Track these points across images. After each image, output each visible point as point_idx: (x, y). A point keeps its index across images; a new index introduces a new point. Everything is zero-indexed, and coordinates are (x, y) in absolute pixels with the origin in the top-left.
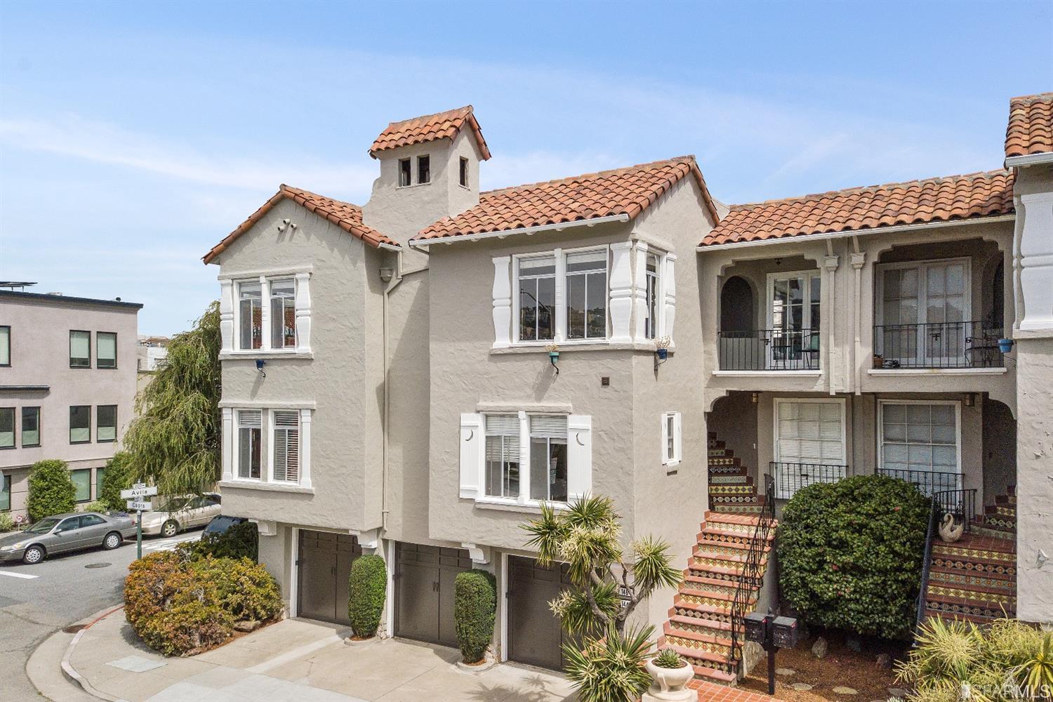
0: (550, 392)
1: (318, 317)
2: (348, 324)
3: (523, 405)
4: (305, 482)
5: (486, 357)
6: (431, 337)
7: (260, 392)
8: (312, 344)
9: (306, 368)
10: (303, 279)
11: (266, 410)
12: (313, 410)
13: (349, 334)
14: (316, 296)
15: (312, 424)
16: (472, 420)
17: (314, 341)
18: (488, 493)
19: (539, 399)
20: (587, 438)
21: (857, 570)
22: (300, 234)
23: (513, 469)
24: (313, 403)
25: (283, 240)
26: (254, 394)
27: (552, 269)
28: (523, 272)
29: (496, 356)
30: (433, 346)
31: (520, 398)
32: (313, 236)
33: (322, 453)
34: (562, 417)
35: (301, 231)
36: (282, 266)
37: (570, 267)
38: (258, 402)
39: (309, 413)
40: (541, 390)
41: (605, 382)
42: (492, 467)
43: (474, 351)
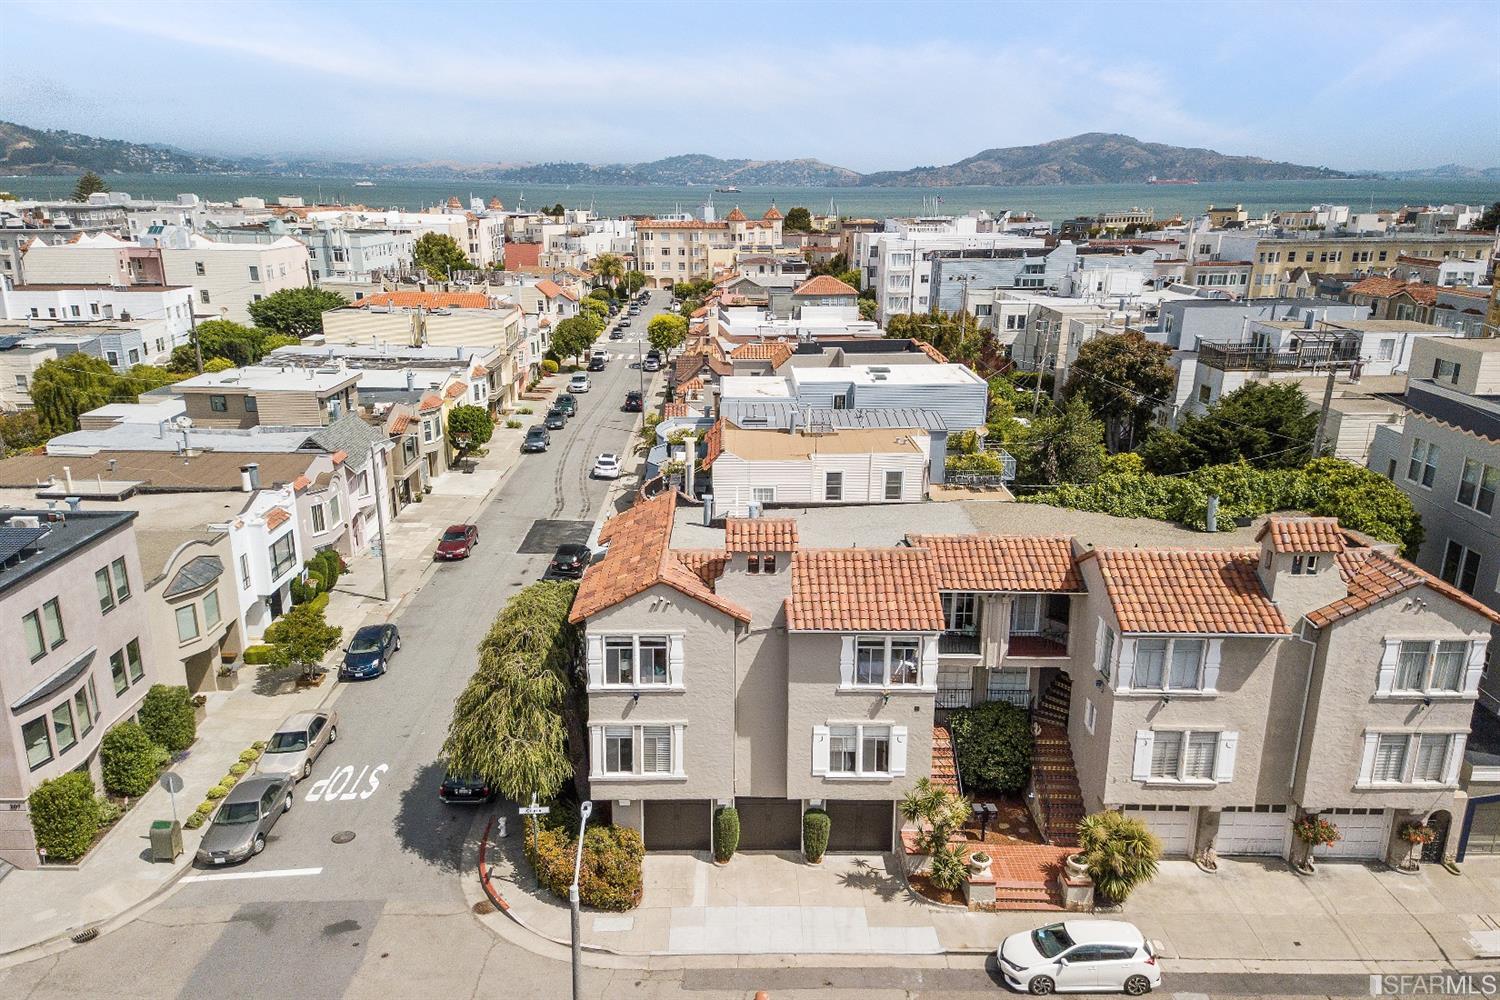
0: (879, 715)
1: (689, 663)
3: (861, 721)
4: (679, 772)
5: (832, 694)
7: (631, 713)
8: (683, 683)
9: (677, 700)
10: (676, 639)
11: (638, 727)
12: (685, 727)
14: (688, 650)
15: (685, 735)
16: (822, 730)
17: (686, 679)
18: (832, 769)
19: (872, 717)
20: (904, 740)
21: (1005, 764)
22: (673, 608)
23: (852, 756)
24: (685, 721)
25: (656, 611)
26: (625, 715)
27: (882, 644)
28: (860, 644)
29: (839, 693)
30: (791, 685)
31: (858, 718)
32: (686, 611)
33: (694, 753)
34: (888, 728)
36: (655, 628)
37: (894, 644)
38: (629, 721)
39: (682, 728)
40: (873, 714)
41: (917, 709)
42: (835, 755)
43: (825, 690)
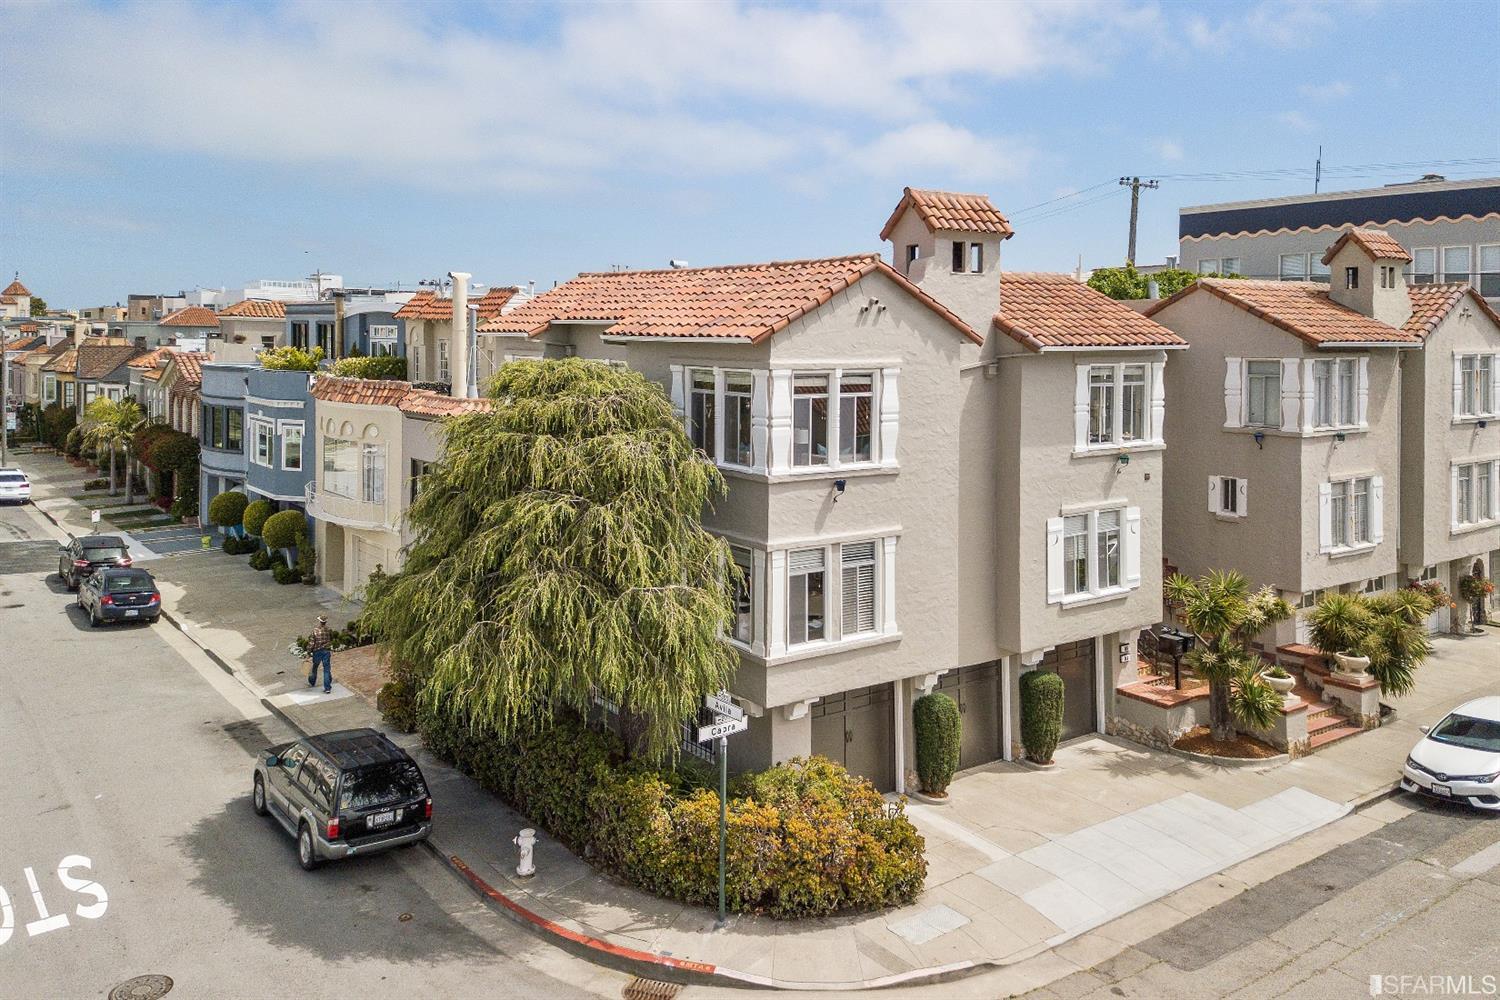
0: (1113, 491)
1: (906, 420)
2: (939, 430)
3: (1096, 503)
4: (888, 627)
5: (1067, 461)
6: (1022, 442)
7: (828, 522)
8: (897, 457)
9: (890, 487)
10: (891, 376)
11: (834, 546)
12: (898, 537)
13: (940, 442)
14: (904, 396)
15: (897, 554)
16: (1056, 525)
17: (901, 452)
18: (1066, 590)
19: (1106, 496)
20: (1137, 528)
22: (886, 317)
24: (897, 528)
25: (864, 323)
26: (819, 526)
27: (1112, 377)
29: (1074, 459)
30: (1024, 452)
31: (1092, 498)
32: (903, 323)
33: (909, 587)
34: (1118, 511)
35: (888, 314)
36: (863, 356)
38: (824, 536)
39: (895, 539)
40: (1107, 489)
41: (1146, 476)
42: (1068, 565)
43: (1058, 455)
